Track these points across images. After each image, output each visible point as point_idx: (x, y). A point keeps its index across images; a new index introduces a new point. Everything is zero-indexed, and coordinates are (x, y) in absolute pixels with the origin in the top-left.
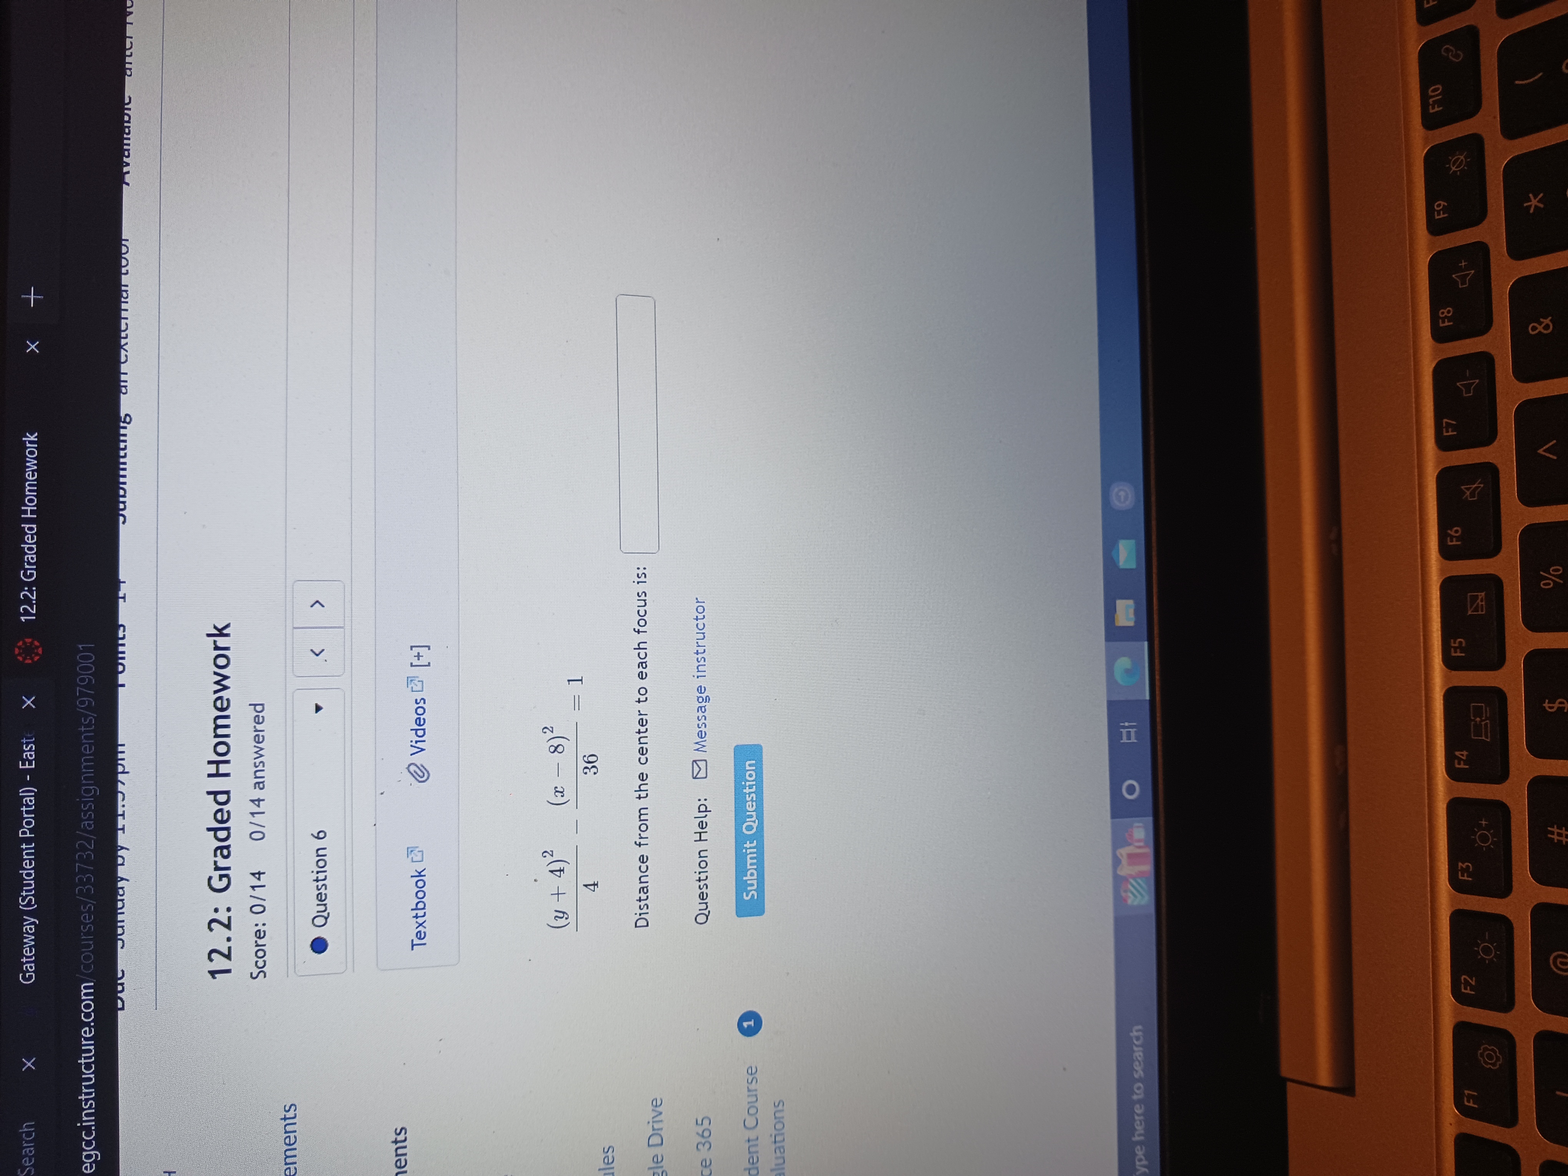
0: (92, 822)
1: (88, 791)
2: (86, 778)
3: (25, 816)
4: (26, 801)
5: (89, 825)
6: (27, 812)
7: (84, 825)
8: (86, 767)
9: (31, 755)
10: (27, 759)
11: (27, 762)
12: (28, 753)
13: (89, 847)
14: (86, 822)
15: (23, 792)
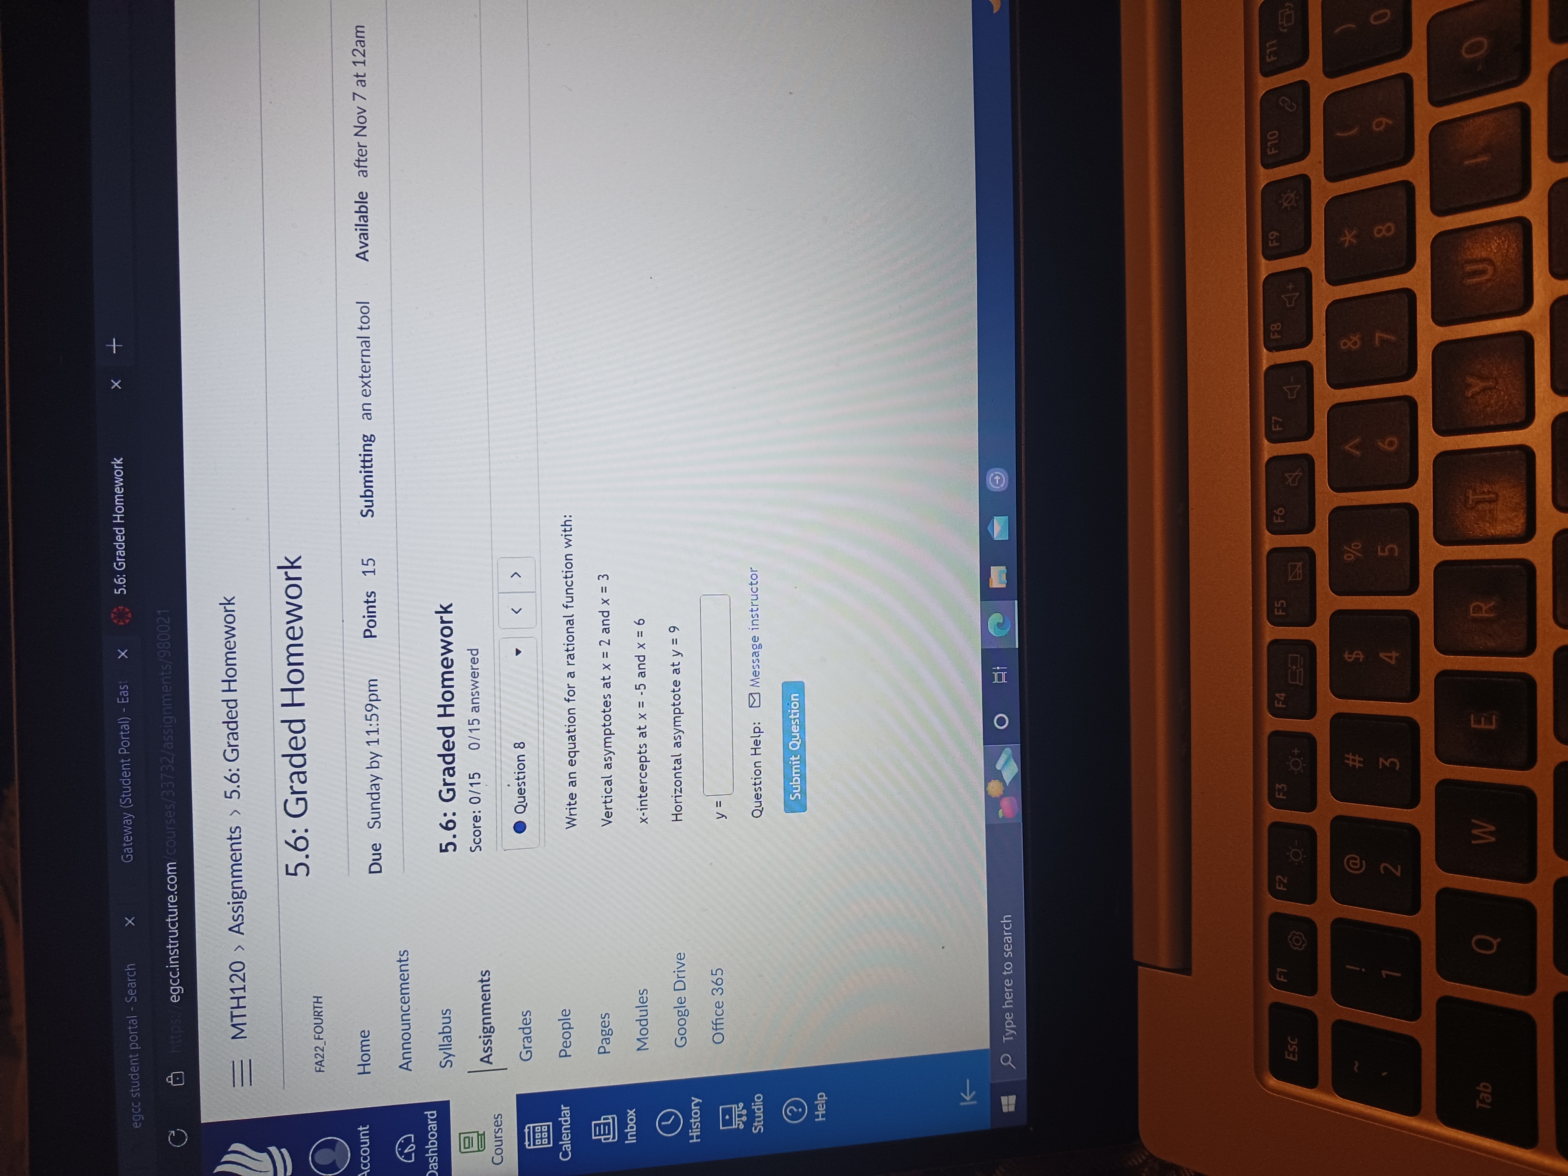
0: (171, 743)
1: (168, 720)
2: (167, 711)
3: (123, 738)
4: (123, 727)
5: (170, 746)
6: (124, 736)
7: (166, 745)
8: (166, 702)
9: (126, 693)
10: (123, 696)
11: (123, 699)
12: (124, 692)
13: (169, 761)
14: (168, 743)
15: (121, 721)
